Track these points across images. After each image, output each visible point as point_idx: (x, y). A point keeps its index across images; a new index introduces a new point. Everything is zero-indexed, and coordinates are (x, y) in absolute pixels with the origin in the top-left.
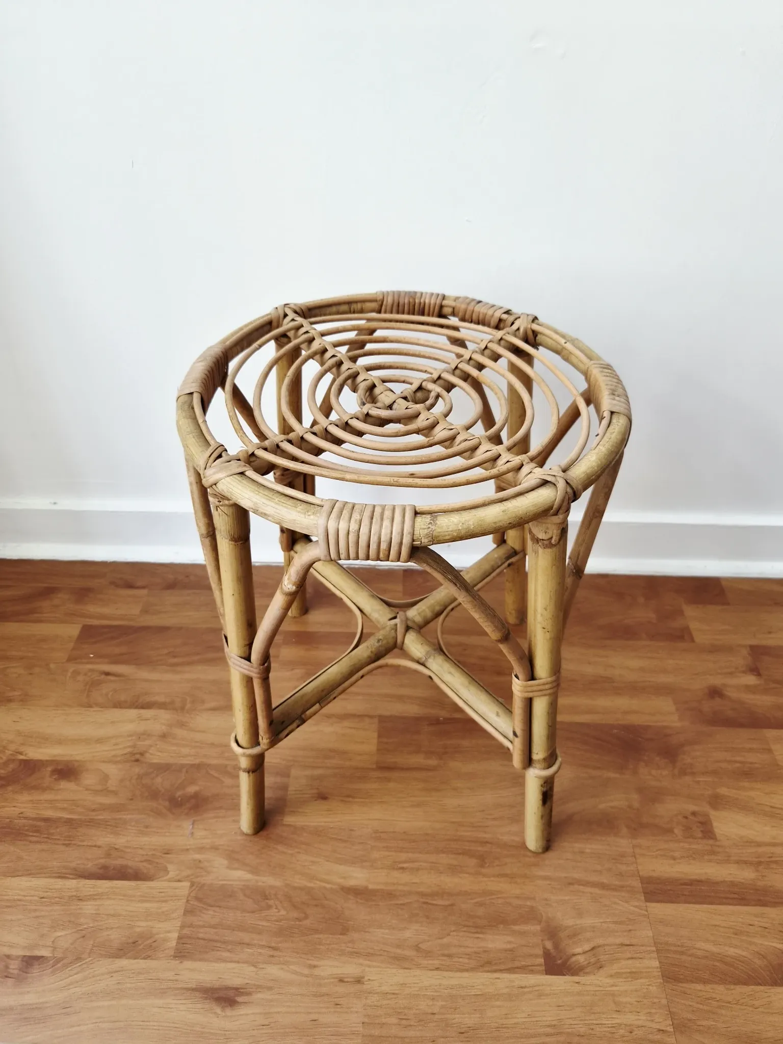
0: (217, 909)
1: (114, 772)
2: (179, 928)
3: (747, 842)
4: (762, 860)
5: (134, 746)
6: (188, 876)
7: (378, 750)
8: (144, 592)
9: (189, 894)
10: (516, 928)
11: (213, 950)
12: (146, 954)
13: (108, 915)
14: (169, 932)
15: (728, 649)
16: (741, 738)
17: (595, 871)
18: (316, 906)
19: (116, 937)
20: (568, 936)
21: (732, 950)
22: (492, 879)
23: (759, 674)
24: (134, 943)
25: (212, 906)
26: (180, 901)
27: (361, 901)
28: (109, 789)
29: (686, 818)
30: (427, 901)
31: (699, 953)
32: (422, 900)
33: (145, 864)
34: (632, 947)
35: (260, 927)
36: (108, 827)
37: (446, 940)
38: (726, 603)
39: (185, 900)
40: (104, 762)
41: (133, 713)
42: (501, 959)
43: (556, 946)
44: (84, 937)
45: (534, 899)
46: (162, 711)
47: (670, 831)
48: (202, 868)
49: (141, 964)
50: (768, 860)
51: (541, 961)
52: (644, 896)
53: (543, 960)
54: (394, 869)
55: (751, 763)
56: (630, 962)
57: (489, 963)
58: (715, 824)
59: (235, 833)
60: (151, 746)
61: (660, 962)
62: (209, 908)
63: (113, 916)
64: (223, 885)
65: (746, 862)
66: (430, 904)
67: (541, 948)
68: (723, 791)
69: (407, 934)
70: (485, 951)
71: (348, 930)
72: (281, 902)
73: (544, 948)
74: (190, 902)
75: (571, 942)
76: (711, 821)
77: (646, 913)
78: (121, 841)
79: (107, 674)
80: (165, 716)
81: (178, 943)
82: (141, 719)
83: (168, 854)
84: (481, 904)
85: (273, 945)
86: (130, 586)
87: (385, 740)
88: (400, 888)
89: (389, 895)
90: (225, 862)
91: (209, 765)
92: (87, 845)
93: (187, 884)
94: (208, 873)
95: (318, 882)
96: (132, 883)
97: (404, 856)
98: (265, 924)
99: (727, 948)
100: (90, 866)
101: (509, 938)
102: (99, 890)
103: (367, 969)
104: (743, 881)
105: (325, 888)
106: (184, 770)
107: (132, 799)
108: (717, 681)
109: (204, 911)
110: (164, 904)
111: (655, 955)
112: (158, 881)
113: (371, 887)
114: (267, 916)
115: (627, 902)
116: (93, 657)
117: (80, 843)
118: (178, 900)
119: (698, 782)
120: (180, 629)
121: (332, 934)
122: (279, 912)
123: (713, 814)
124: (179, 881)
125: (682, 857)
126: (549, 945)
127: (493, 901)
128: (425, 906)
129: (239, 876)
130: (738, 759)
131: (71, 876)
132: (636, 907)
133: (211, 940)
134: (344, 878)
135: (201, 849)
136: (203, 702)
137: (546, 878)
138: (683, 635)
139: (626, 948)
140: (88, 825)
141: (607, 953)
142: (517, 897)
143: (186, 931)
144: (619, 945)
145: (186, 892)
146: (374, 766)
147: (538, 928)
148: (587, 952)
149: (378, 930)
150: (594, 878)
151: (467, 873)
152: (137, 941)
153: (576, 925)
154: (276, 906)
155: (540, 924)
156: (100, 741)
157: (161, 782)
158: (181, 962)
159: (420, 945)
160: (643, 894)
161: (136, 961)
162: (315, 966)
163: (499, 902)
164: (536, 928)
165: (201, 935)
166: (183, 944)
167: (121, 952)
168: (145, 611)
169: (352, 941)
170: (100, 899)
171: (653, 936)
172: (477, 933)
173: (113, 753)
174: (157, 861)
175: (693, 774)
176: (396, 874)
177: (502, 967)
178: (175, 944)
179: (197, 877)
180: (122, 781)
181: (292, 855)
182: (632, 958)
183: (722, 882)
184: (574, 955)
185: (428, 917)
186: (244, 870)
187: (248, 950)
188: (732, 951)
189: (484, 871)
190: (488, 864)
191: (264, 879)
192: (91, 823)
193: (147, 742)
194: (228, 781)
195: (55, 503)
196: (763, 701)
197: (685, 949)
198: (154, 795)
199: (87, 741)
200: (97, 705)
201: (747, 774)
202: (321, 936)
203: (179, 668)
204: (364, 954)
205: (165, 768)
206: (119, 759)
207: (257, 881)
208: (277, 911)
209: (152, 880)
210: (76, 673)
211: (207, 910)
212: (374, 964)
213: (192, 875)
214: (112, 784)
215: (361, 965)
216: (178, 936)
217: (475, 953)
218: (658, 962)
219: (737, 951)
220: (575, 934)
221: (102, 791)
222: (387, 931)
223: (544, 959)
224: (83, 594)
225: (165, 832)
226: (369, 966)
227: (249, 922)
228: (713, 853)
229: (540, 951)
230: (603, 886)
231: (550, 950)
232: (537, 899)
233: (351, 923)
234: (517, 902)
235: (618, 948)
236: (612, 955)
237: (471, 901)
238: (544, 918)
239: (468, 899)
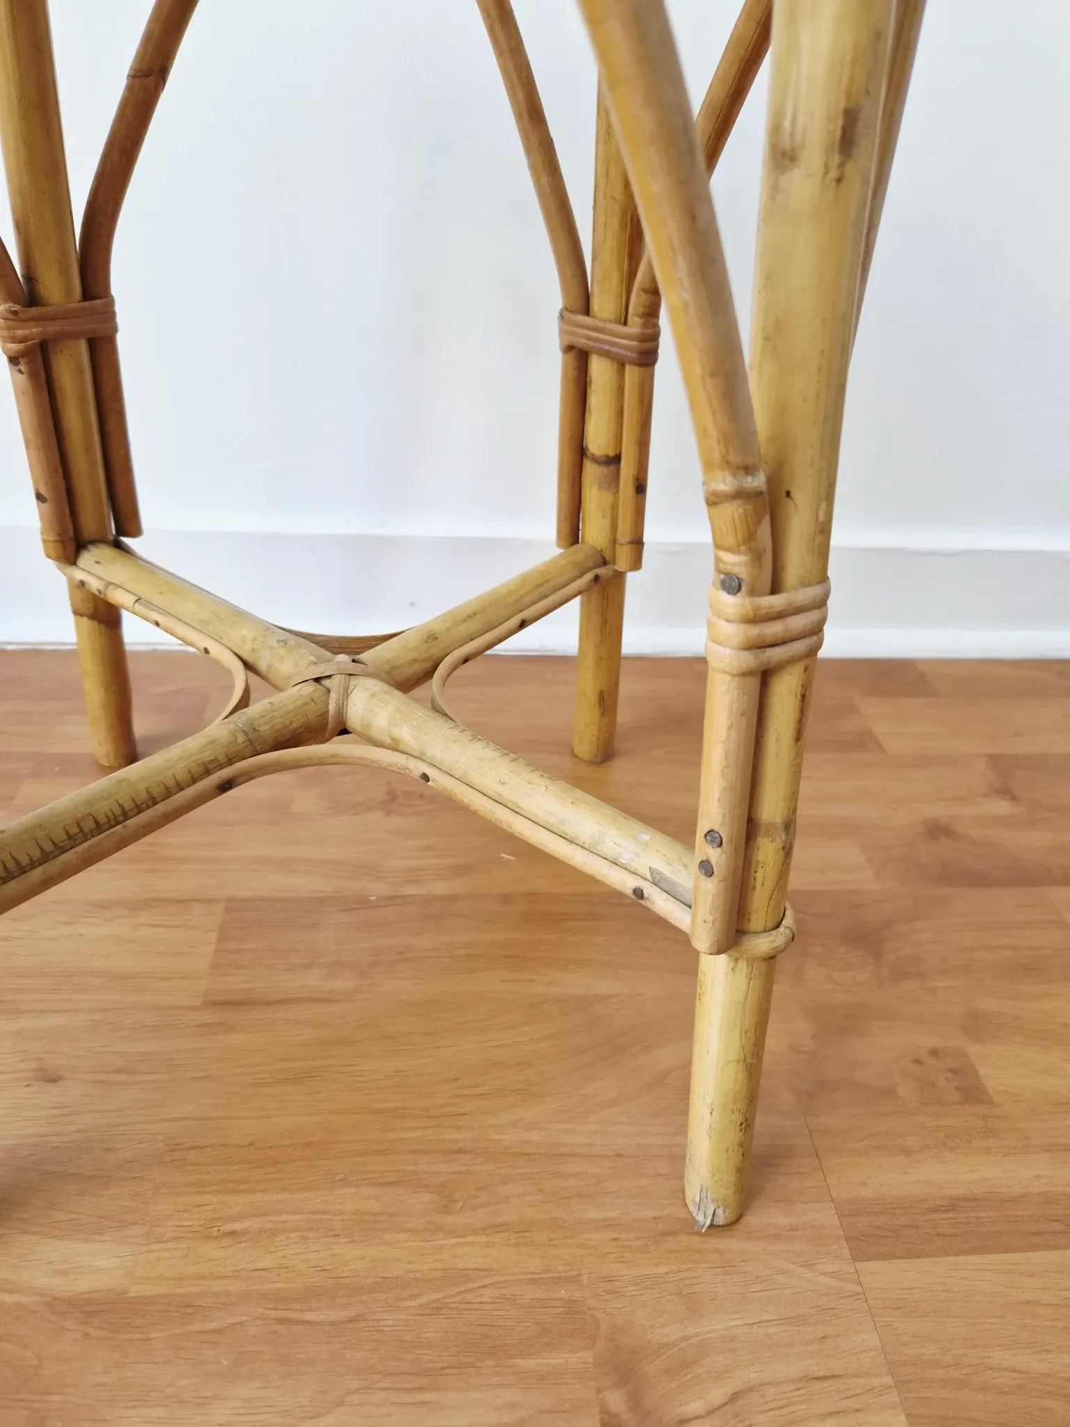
3: (1059, 1104)
7: (214, 966)
10: (530, 1363)
16: (1005, 902)
20: (667, 1371)
22: (470, 1238)
23: (1014, 798)
27: (94, 1332)
29: (918, 1062)
30: (288, 1314)
31: (1002, 1380)
32: (274, 1314)
34: (831, 1382)
38: (932, 694)
43: (636, 1402)
45: (576, 1279)
47: (888, 1093)
52: (849, 1247)
54: (208, 1238)
55: (1032, 948)
56: (832, 1422)
58: (983, 1071)
61: (908, 1415)
65: (1065, 1148)
66: (297, 1322)
67: (596, 1412)
68: (987, 1004)
73: (604, 1411)
75: (675, 1384)
76: (972, 1066)
77: (859, 1288)
84: (436, 1310)
87: (233, 945)
88: (217, 1286)
89: (186, 1308)
97: (240, 1202)
108: (940, 812)
111: (894, 1397)
113: (135, 1290)
115: (808, 1265)
119: (933, 991)
123: (975, 1051)
125: (924, 1148)
126: (616, 1401)
127: (470, 1297)
128: (280, 1329)
130: (1005, 942)
132: (832, 1275)
134: (65, 1273)
137: (607, 1224)
138: (863, 742)
139: (818, 1386)
141: (770, 1406)
142: (536, 1282)
144: (801, 1379)
146: (198, 1002)
147: (588, 1356)
148: (719, 1408)
151: (405, 1231)
153: (685, 1338)
155: (591, 1348)
160: (844, 1242)
163: (485, 1299)
164: (579, 1358)
171: (882, 1346)
172: (420, 1389)
175: (921, 975)
176: (211, 1250)
182: (835, 1413)
183: (1022, 1196)
184: (685, 1422)
185: (283, 1360)
189: (449, 1220)
190: (461, 1204)
196: (1031, 841)
197: (965, 1371)
201: (1030, 969)
218: (903, 1418)
220: (685, 1364)
222: (160, 1412)
228: (990, 1132)
229: (592, 1422)
231: (615, 1416)
232: (585, 1282)
233: (57, 1398)
234: (532, 1293)
235: (799, 1389)
236: (783, 1412)
237: (409, 1303)
238: (604, 1327)
239: (402, 1300)
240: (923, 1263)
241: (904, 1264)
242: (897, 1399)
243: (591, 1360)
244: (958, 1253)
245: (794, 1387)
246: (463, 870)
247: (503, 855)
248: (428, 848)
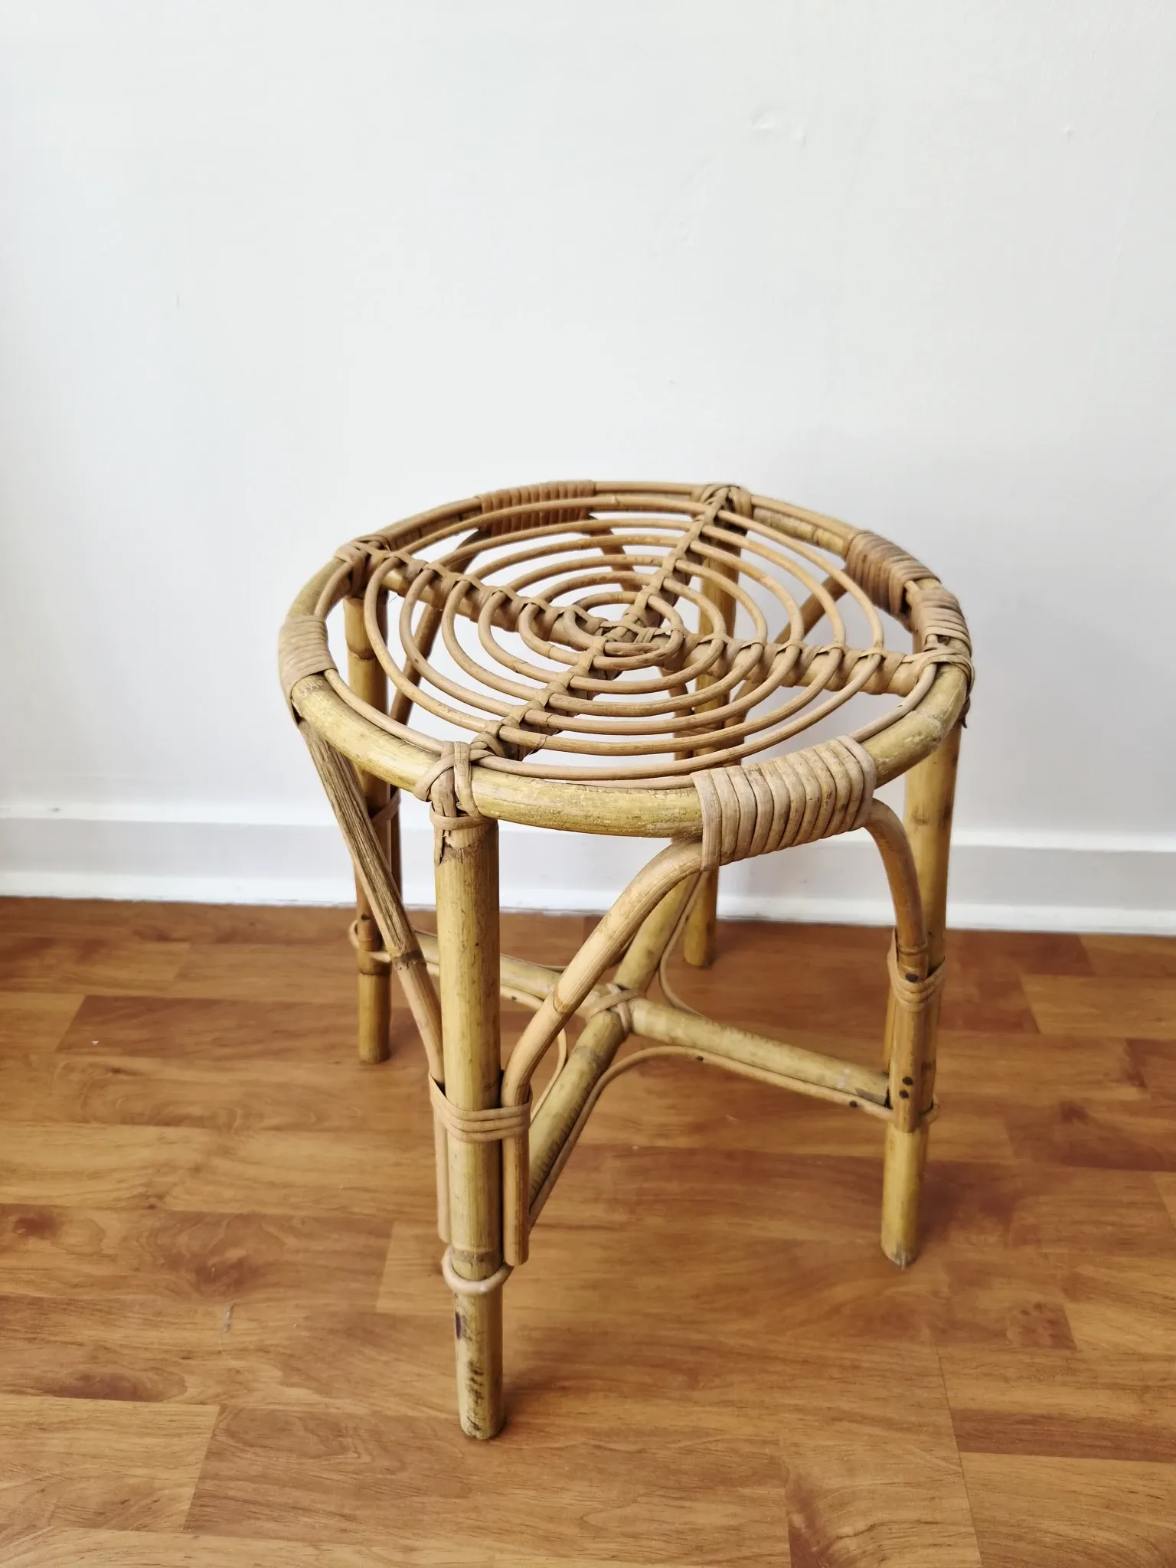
0: (258, 1450)
1: (114, 1225)
2: (197, 1480)
3: (1125, 1354)
4: (1150, 1383)
5: (148, 1185)
6: (217, 1396)
8: (183, 947)
9: (217, 1426)
10: (746, 1491)
11: (249, 1517)
12: (141, 1522)
13: (83, 1455)
14: (181, 1486)
15: (1093, 1044)
16: (1116, 1183)
17: (877, 1399)
18: (421, 1448)
19: (94, 1492)
20: (831, 1506)
21: (1101, 1533)
22: (708, 1409)
23: (1142, 1085)
24: (123, 1503)
25: (251, 1446)
26: (202, 1436)
28: (103, 1252)
29: (1025, 1312)
30: (602, 1444)
31: (1048, 1539)
32: (592, 1442)
33: (150, 1374)
34: (935, 1526)
35: (328, 1482)
36: (95, 1313)
37: (629, 1510)
38: (1089, 973)
39: (210, 1436)
40: (99, 1208)
41: (151, 1132)
42: (719, 1543)
43: (811, 1522)
44: (43, 1491)
45: (776, 1443)
46: (197, 1130)
47: (1000, 1334)
48: (241, 1383)
49: (131, 1538)
50: (1160, 1384)
51: (786, 1547)
52: (957, 1442)
53: (788, 1546)
55: (1133, 1226)
56: (932, 1551)
57: (700, 1549)
58: (1073, 1324)
59: (297, 1326)
60: (175, 1185)
61: (981, 1553)
62: (247, 1448)
63: (94, 1457)
64: (273, 1411)
65: (1123, 1388)
66: (606, 1449)
67: (786, 1525)
68: (1087, 1270)
69: (567, 1498)
70: (693, 1530)
71: (470, 1490)
72: (364, 1441)
73: (791, 1526)
74: (217, 1437)
75: (835, 1515)
76: (1066, 1319)
77: (959, 1469)
78: (114, 1336)
79: (117, 1071)
80: (199, 1137)
81: (193, 1504)
82: (161, 1140)
83: (188, 1358)
84: (690, 1451)
85: (347, 1511)
86: (163, 937)
89: (541, 1433)
90: (278, 1374)
91: (263, 1217)
92: (63, 1342)
93: (214, 1409)
94: (250, 1390)
95: (425, 1409)
96: (128, 1405)
97: (566, 1369)
98: (335, 1476)
99: (1093, 1531)
100: (63, 1375)
101: (732, 1509)
102: (75, 1414)
103: (498, 1556)
104: (1120, 1418)
105: (435, 1419)
106: (224, 1224)
107: (137, 1269)
108: (1076, 1094)
109: (239, 1454)
110: (175, 1441)
111: (974, 1540)
112: (168, 1402)
114: (340, 1463)
115: (929, 1451)
116: (98, 1044)
117: (52, 1338)
118: (200, 1433)
119: (1046, 1256)
120: (234, 1003)
121: (441, 1496)
122: (359, 1457)
123: (1070, 1307)
124: (203, 1403)
125: (1020, 1378)
126: (798, 1520)
127: (708, 1445)
128: (598, 1452)
129: (299, 1397)
130: (1111, 1218)
131: (30, 1390)
132: (944, 1459)
133: (246, 1502)
135: (242, 1352)
136: (261, 1116)
137: (797, 1409)
138: (1022, 1022)
139: (925, 1527)
140: (65, 1309)
141: (894, 1535)
142: (750, 1441)
143: (208, 1486)
144: (915, 1522)
145: (211, 1421)
147: (782, 1491)
148: (862, 1533)
149: (519, 1491)
150: (874, 1410)
151: (668, 1398)
152: (128, 1500)
153: (844, 1488)
154: (356, 1448)
155: (784, 1487)
156: (95, 1175)
157: (186, 1242)
158: (196, 1537)
159: (585, 1519)
160: (954, 1437)
161: (124, 1532)
162: (412, 1549)
163: (719, 1449)
164: (778, 1492)
165: (232, 1493)
166: (202, 1506)
167: (98, 1519)
168: (183, 976)
169: (476, 1509)
170: (74, 1428)
171: (971, 1508)
172: (681, 1498)
173: (115, 1195)
174: (170, 1369)
175: (1038, 1242)
176: (553, 1399)
177: (719, 1557)
178: (189, 1506)
179: (232, 1397)
180: (125, 1239)
181: (386, 1363)
182: (935, 1545)
183: (1084, 1419)
184: (840, 1538)
185: (601, 1471)
186: (309, 1388)
187: (305, 1519)
188: (1102, 1537)
189: (695, 1395)
190: (702, 1384)
191: (338, 1402)
192: (70, 1306)
193: (170, 1179)
194: (291, 1242)
195: (57, 810)
196: (1150, 1128)
197: (1023, 1530)
198: (174, 1262)
199: (76, 1175)
200: (97, 1119)
201: (1125, 1243)
202: (425, 1499)
203: (227, 1064)
204: (495, 1531)
205: (195, 1220)
206: (123, 1204)
207: (327, 1406)
208: (356, 1455)
209: (160, 1401)
210: (69, 1069)
211: (242, 1451)
212: (511, 1547)
213: (225, 1393)
214: (109, 1245)
215: (488, 1548)
216: (195, 1494)
217: (678, 1532)
218: (978, 1553)
219: (1108, 1535)
220: (842, 1503)
221: (91, 1255)
222: (533, 1493)
223: (791, 1546)
224: (90, 949)
225: (186, 1324)
226: (502, 1551)
227: (311, 1473)
228: (1071, 1371)
229: (783, 1531)
230: (888, 1424)
231: (799, 1529)
232: (782, 1443)
233: (475, 1477)
234: (748, 1448)
235: (912, 1528)
236: (902, 1540)
237: (672, 1446)
238: (792, 1476)
239: (669, 1443)
240: (1006, 1457)
241: (993, 1457)
242: (976, 1542)
243: (783, 1494)
244: (1031, 1453)
245: (910, 1526)
246: (698, 1128)
247: (728, 1116)
248: (673, 1107)
